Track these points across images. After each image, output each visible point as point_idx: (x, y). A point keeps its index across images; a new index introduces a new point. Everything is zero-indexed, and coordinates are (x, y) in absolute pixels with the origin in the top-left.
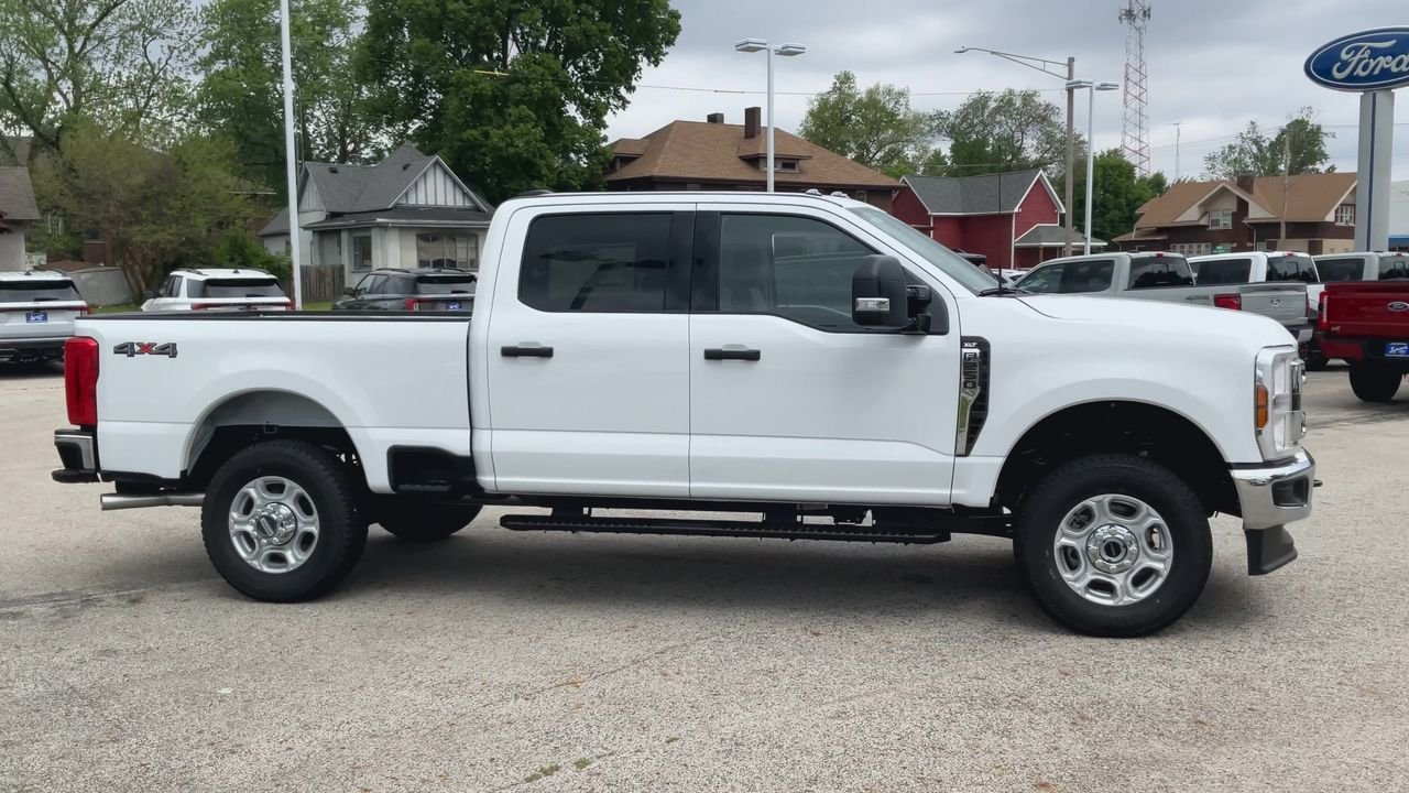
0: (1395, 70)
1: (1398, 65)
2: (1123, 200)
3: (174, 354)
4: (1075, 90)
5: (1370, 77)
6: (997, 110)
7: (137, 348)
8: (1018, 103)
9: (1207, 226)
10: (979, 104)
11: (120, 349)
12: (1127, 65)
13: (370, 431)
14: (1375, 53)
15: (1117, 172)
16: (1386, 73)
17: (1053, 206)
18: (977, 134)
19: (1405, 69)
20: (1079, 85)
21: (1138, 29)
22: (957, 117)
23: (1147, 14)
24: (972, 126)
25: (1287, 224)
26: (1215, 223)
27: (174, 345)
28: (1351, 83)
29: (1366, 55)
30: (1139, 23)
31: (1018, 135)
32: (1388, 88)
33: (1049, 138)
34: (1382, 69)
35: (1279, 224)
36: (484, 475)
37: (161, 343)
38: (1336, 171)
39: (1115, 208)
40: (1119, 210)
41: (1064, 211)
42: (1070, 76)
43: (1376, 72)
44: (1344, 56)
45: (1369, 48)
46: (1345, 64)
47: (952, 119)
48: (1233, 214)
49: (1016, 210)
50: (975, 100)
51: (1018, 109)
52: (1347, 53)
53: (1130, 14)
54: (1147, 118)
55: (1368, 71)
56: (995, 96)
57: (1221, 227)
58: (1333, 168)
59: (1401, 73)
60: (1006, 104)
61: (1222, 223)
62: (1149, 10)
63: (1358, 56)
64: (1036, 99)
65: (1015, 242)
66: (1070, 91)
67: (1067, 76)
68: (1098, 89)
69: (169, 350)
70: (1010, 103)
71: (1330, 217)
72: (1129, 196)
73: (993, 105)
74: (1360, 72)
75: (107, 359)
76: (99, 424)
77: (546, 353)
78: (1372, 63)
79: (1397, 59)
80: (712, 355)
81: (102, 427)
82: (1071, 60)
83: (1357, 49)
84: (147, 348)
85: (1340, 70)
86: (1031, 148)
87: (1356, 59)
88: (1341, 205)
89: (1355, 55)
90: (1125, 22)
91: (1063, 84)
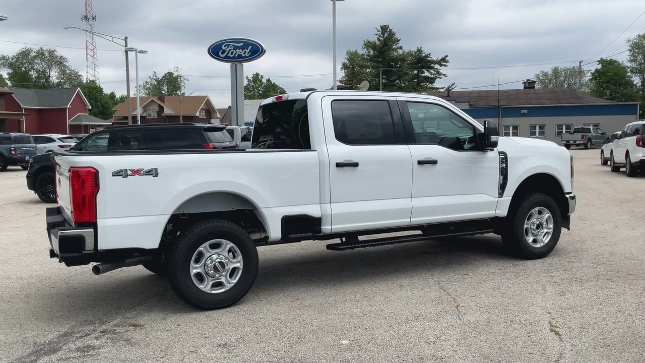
0: (243, 55)
1: (244, 54)
2: (99, 104)
3: (156, 175)
4: (129, 52)
5: (234, 58)
6: (35, 57)
7: (129, 173)
8: (47, 54)
9: (146, 117)
10: (25, 54)
11: (117, 174)
12: (86, 41)
13: (274, 209)
14: (236, 48)
15: (95, 91)
16: (240, 56)
17: (85, 106)
18: (25, 68)
19: (247, 55)
20: (131, 50)
21: (91, 25)
22: (13, 59)
23: (94, 18)
24: (22, 64)
25: (183, 116)
26: (150, 115)
27: (156, 170)
28: (226, 59)
29: (232, 48)
30: (91, 22)
31: (48, 70)
32: (241, 62)
33: (64, 72)
34: (239, 54)
35: (180, 116)
36: (326, 225)
37: (146, 168)
38: (186, 95)
39: (95, 107)
40: (98, 108)
41: (91, 108)
42: (126, 46)
43: (236, 56)
44: (223, 48)
45: (233, 45)
46: (224, 52)
47: (10, 60)
48: (157, 111)
49: (68, 106)
50: (24, 51)
51: (46, 58)
52: (225, 46)
53: (86, 18)
54: (97, 66)
55: (233, 55)
56: (34, 50)
57: (152, 117)
58: (184, 93)
59: (245, 57)
60: (40, 54)
61: (152, 115)
62: (95, 17)
63: (229, 48)
64: (56, 53)
65: (68, 122)
66: (126, 52)
67: (124, 45)
68: (139, 52)
69: (153, 173)
70: (43, 54)
71: (198, 114)
72: (102, 102)
73: (33, 54)
74: (230, 55)
75: (106, 181)
76: (98, 221)
77: (356, 165)
78: (235, 52)
79: (244, 51)
80: (420, 163)
81: (100, 223)
82: (126, 38)
83: (228, 46)
84: (136, 172)
85: (222, 54)
86: (54, 76)
87: (228, 49)
88: (201, 109)
89: (227, 48)
90: (84, 21)
91: (124, 49)
